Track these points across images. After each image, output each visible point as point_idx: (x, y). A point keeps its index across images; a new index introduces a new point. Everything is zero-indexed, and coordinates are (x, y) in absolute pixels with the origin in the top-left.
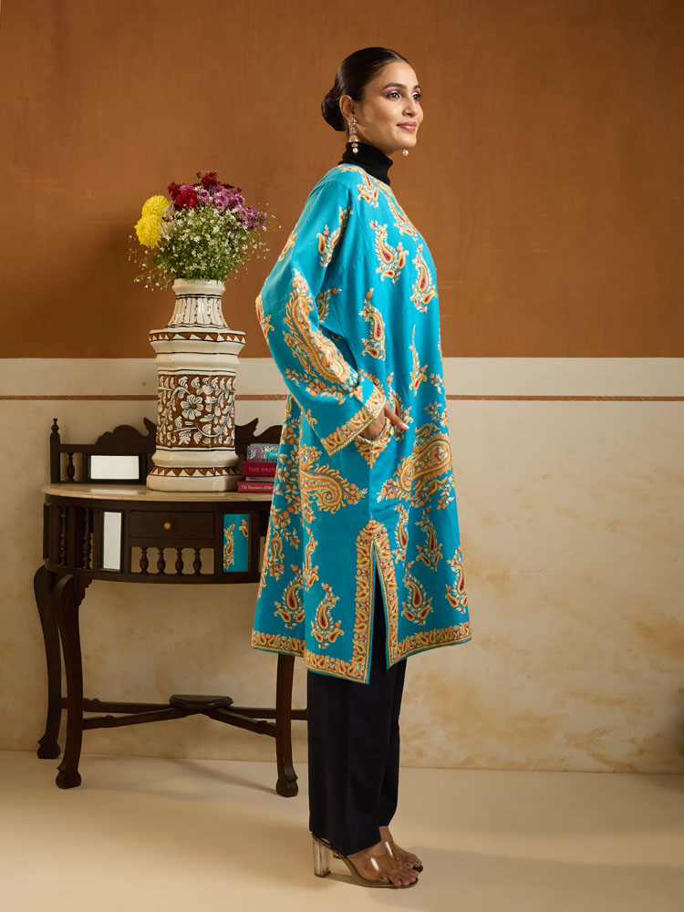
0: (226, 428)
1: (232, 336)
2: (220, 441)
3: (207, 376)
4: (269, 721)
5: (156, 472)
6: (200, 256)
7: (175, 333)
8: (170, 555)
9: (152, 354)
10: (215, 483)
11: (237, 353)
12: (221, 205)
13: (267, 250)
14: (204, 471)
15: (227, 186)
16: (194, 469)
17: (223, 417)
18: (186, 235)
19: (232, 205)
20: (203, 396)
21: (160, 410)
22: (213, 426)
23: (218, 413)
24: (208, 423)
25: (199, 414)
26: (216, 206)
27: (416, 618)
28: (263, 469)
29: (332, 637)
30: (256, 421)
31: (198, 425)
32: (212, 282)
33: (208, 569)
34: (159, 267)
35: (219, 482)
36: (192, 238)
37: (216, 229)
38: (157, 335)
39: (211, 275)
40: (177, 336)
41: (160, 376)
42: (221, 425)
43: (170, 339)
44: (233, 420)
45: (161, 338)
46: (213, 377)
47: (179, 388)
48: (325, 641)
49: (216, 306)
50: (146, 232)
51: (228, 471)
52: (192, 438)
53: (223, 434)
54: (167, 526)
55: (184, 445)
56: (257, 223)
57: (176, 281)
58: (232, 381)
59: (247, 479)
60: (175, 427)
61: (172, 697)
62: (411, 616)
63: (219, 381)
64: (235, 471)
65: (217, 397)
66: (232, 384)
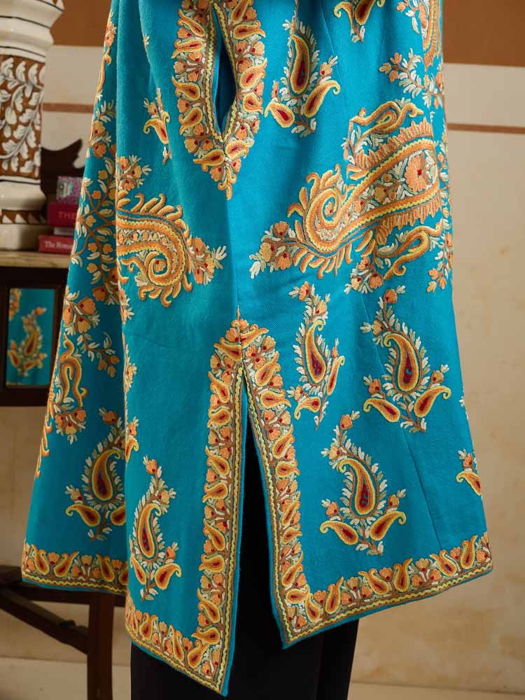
0: (25, 147)
2: (14, 166)
10: (2, 235)
11: (50, 24)
17: (21, 128)
23: (11, 118)
27: (362, 539)
29: (162, 578)
30: (78, 144)
35: (10, 235)
42: (17, 141)
44: (38, 134)
48: (151, 583)
51: (25, 217)
53: (19, 155)
58: (39, 69)
59: (57, 231)
62: (348, 534)
64: (36, 218)
65: (11, 92)
66: (37, 75)
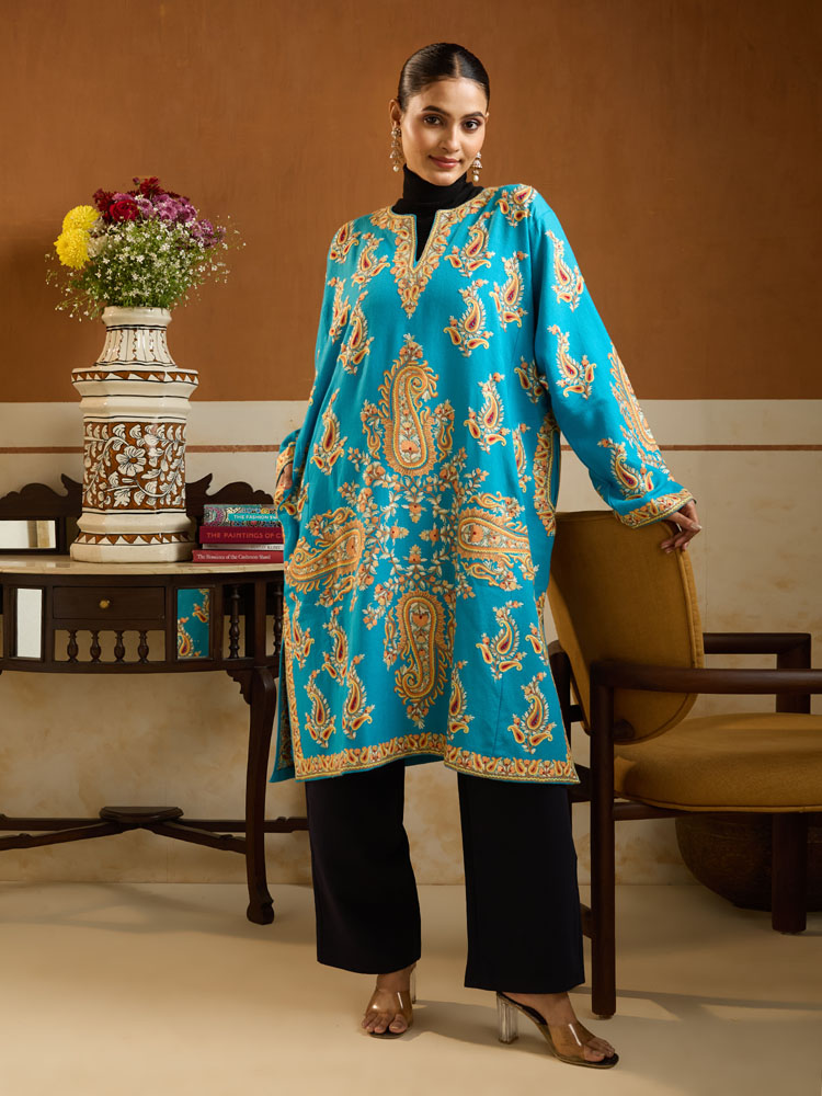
0: (175, 486)
1: (183, 375)
2: (168, 501)
3: (150, 424)
4: (235, 835)
5: (83, 539)
6: (142, 279)
7: (108, 373)
8: (107, 639)
9: (77, 398)
10: (162, 552)
11: (188, 396)
12: (168, 218)
13: (227, 272)
14: (148, 538)
15: (172, 195)
16: (135, 536)
17: (171, 473)
18: (126, 255)
19: (182, 218)
20: (144, 447)
21: (88, 464)
22: (160, 483)
23: (165, 467)
24: (151, 480)
25: (141, 469)
26: (162, 219)
28: (225, 535)
30: (209, 478)
31: (139, 482)
32: (157, 311)
33: (157, 654)
34: (88, 293)
35: (169, 551)
36: (132, 258)
37: (165, 247)
38: (83, 375)
39: (155, 303)
40: (111, 376)
41: (87, 424)
42: (169, 483)
43: (103, 379)
44: (183, 476)
45: (88, 377)
46: (160, 425)
47: (114, 439)
49: (160, 339)
50: (70, 249)
51: (178, 538)
52: (131, 498)
53: (171, 493)
54: (104, 604)
55: (121, 507)
56: (214, 240)
57: (106, 309)
58: (182, 430)
60: (109, 485)
61: (103, 809)
63: (166, 429)
64: (186, 538)
65: (164, 449)
66: (181, 434)
